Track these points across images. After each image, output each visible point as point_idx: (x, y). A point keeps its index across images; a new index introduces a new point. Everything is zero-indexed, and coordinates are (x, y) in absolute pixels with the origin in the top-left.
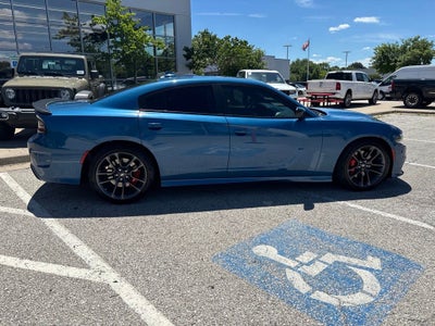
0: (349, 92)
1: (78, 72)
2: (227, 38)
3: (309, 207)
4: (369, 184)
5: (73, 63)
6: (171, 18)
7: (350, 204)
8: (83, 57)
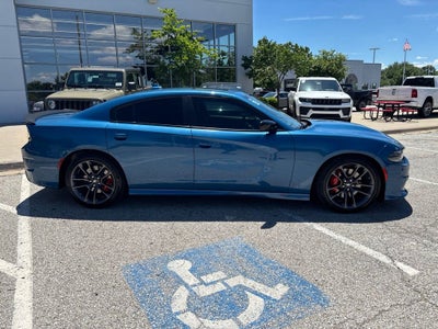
0: (429, 100)
1: (117, 84)
2: (287, 45)
3: (268, 225)
4: (355, 206)
5: (114, 75)
6: (232, 28)
7: (317, 226)
8: (123, 70)
